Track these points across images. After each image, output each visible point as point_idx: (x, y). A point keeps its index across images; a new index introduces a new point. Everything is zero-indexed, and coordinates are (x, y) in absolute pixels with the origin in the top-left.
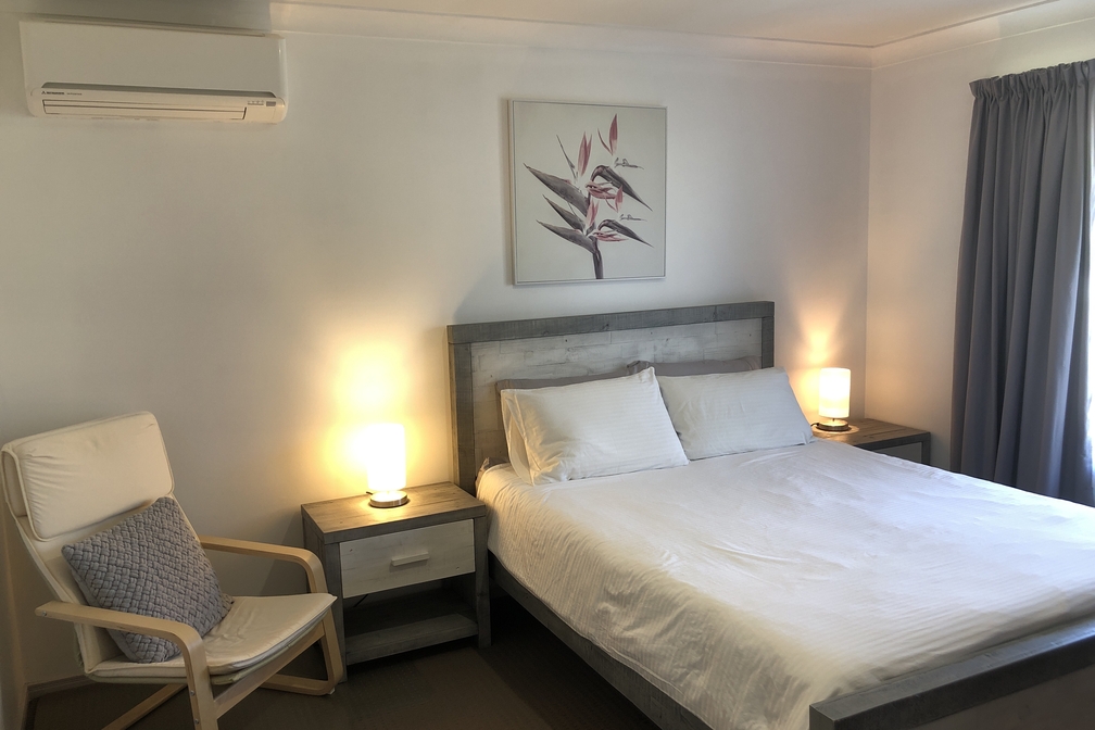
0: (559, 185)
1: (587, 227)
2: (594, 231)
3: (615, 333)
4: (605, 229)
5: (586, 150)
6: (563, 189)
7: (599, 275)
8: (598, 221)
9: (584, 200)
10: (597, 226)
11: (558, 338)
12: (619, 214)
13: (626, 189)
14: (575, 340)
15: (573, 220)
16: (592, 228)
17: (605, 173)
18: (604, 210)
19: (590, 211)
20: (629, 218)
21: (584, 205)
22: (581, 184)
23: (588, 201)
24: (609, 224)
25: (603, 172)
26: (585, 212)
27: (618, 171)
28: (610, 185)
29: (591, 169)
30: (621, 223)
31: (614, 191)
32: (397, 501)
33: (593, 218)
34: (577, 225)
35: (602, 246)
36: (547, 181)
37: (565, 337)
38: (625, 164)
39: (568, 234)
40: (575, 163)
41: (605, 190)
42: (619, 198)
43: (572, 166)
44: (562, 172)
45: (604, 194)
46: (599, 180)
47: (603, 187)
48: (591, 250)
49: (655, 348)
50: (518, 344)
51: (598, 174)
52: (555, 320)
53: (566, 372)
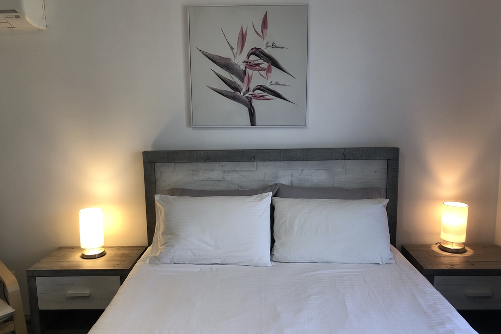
0: (222, 62)
1: (244, 90)
2: (249, 93)
3: (260, 163)
4: (258, 92)
5: (243, 37)
6: (226, 65)
7: (253, 122)
8: (252, 86)
9: (242, 72)
10: (252, 89)
11: (217, 164)
12: (269, 81)
13: (275, 64)
14: (229, 165)
15: (233, 85)
16: (248, 91)
17: (258, 52)
18: (257, 79)
19: (246, 79)
20: (277, 84)
21: (242, 75)
22: (239, 61)
23: (245, 72)
24: (261, 88)
25: (256, 52)
26: (242, 80)
27: (268, 51)
28: (261, 61)
29: (247, 49)
30: (271, 87)
31: (265, 65)
32: (95, 255)
33: (248, 84)
34: (236, 89)
35: (255, 103)
36: (213, 59)
37: (222, 163)
38: (274, 46)
39: (230, 95)
40: (235, 46)
41: (258, 65)
42: (269, 70)
43: (232, 49)
44: (226, 53)
45: (257, 67)
46: (253, 58)
47: (256, 62)
48: (246, 105)
49: (292, 175)
50: (187, 166)
51: (253, 53)
52: (214, 151)
53: (223, 186)
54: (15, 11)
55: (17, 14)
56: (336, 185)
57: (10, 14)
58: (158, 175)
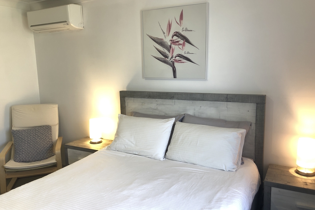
0: (159, 41)
1: (170, 57)
2: (173, 59)
3: (176, 101)
4: (177, 58)
5: (170, 26)
6: (161, 43)
7: (175, 76)
8: (175, 55)
9: (169, 47)
10: (174, 56)
11: (154, 100)
12: (184, 51)
13: (187, 41)
14: (160, 101)
15: (164, 54)
16: (172, 57)
17: (178, 34)
18: (177, 50)
19: (171, 50)
20: (188, 53)
21: (169, 48)
22: (167, 40)
23: (170, 46)
24: (180, 56)
25: (177, 34)
26: (169, 51)
27: (183, 33)
28: (180, 40)
29: (172, 33)
30: (185, 55)
31: (182, 42)
32: (96, 142)
33: (172, 53)
34: (166, 56)
35: (176, 64)
36: (154, 40)
37: (157, 100)
38: (187, 30)
39: (163, 60)
40: (165, 31)
41: (178, 42)
42: (184, 45)
43: (164, 33)
44: (160, 36)
45: (177, 43)
46: (175, 38)
47: (177, 40)
48: (171, 66)
49: (194, 109)
50: (140, 100)
51: (175, 35)
52: (153, 92)
53: (157, 113)
54: (66, 22)
55: (67, 23)
56: (222, 118)
57: (65, 23)
58: (126, 104)
